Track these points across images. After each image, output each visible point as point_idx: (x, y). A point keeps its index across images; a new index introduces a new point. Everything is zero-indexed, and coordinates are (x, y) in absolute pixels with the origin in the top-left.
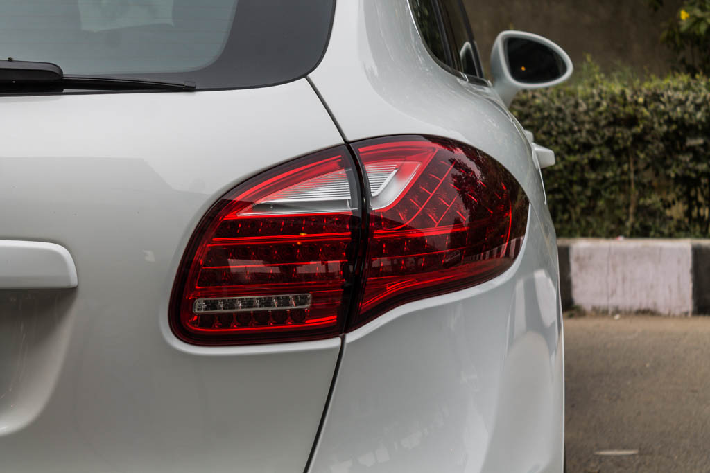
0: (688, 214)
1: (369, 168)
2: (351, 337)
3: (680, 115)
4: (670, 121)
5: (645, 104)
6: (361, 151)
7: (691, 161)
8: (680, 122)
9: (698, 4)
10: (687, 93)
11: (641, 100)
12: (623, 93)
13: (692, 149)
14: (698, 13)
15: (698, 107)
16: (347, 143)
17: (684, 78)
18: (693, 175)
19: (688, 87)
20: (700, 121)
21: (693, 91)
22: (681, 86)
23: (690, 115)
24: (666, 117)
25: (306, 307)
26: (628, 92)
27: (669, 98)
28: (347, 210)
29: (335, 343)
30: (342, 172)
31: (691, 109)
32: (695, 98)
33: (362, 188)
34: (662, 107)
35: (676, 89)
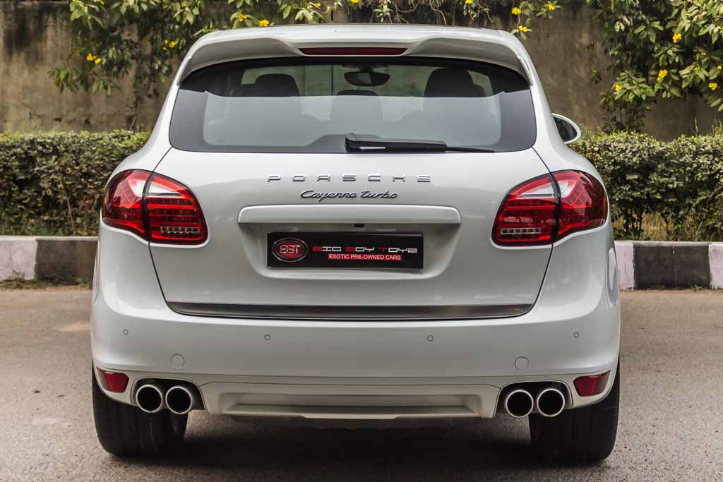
0: (626, 226)
1: (559, 182)
2: (555, 244)
3: (623, 159)
4: (615, 163)
5: (599, 152)
6: (556, 176)
7: (630, 190)
8: (622, 164)
9: (627, 80)
10: (626, 144)
11: (596, 149)
12: (584, 144)
13: (629, 182)
14: (628, 86)
15: (634, 154)
16: (550, 173)
17: (624, 134)
18: (631, 199)
19: (627, 140)
20: (635, 163)
21: (630, 142)
22: (622, 140)
23: (629, 159)
24: (613, 160)
25: (539, 233)
26: (588, 144)
27: (615, 147)
28: (553, 197)
29: (550, 246)
30: (550, 183)
31: (629, 155)
32: (632, 148)
33: (558, 190)
34: (610, 154)
35: (619, 142)
